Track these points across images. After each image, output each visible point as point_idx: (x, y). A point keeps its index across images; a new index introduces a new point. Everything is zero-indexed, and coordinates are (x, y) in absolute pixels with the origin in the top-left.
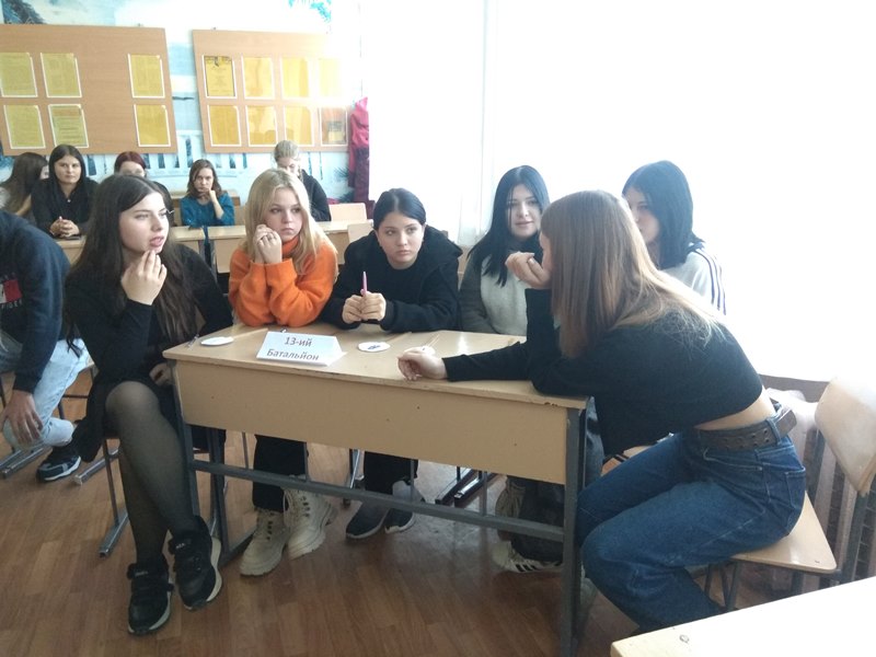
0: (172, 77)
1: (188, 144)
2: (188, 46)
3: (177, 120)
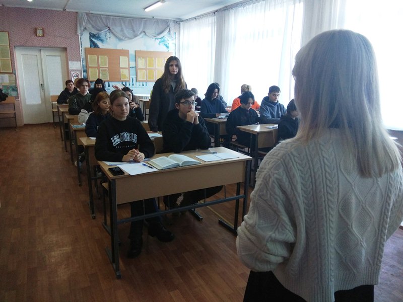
0: (130, 62)
1: (133, 79)
2: (134, 54)
3: (131, 73)
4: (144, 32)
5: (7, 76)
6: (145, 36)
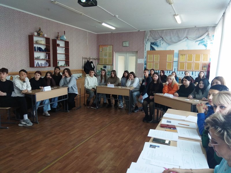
0: (174, 58)
1: (175, 69)
2: (178, 53)
3: (174, 65)
4: (187, 37)
5: (110, 66)
6: (187, 40)
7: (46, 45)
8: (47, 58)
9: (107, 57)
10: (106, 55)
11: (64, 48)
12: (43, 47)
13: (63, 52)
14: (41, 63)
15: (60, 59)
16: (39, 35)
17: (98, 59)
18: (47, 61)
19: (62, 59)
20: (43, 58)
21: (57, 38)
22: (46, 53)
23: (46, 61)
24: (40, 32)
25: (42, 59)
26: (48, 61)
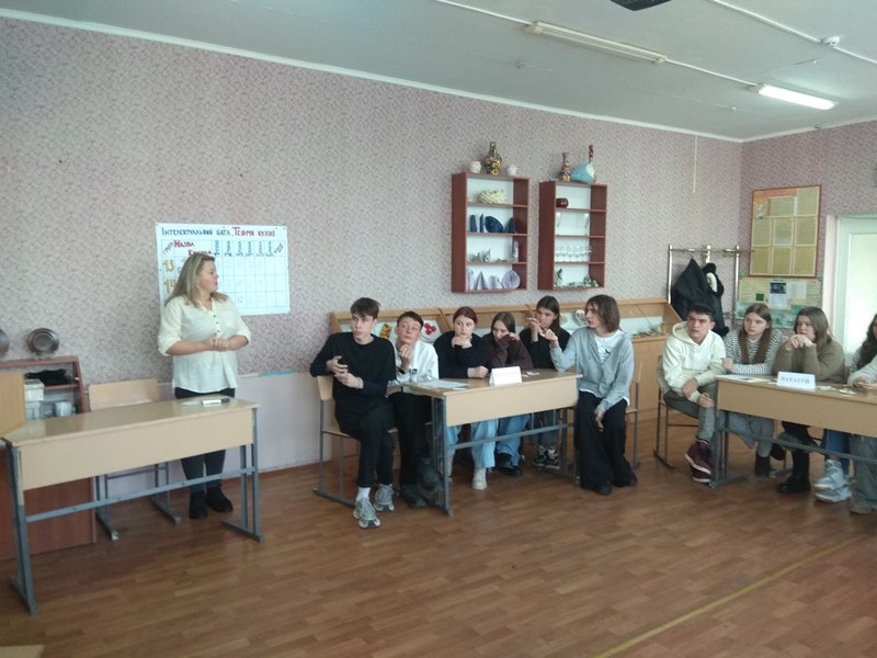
5: (803, 284)
7: (514, 208)
8: (516, 255)
9: (790, 243)
10: (783, 233)
11: (587, 215)
12: (503, 217)
13: (584, 230)
14: (493, 278)
15: (567, 259)
16: (488, 169)
17: (745, 253)
18: (515, 267)
19: (573, 260)
20: (502, 258)
21: (561, 174)
22: (514, 238)
23: (511, 268)
24: (492, 158)
25: (498, 263)
26: (519, 268)
